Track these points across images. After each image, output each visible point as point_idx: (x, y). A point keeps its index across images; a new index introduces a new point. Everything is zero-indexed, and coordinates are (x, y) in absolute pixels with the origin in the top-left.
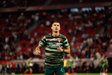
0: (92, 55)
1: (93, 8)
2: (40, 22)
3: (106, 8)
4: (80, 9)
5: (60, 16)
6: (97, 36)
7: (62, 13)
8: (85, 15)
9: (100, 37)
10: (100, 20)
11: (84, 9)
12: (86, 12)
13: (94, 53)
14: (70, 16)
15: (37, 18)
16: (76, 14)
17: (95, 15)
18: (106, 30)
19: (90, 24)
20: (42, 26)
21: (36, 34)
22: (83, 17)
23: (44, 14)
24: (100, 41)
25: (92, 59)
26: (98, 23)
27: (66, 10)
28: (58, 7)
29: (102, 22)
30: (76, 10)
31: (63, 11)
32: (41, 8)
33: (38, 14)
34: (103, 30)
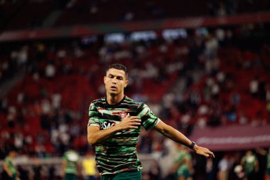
0: (155, 145)
1: (159, 32)
2: (30, 69)
3: (191, 32)
4: (127, 34)
5: (79, 53)
6: (169, 99)
7: (83, 47)
8: (140, 50)
9: (176, 103)
10: (175, 61)
11: (137, 36)
12: (142, 42)
13: (162, 142)
14: (103, 52)
15: (23, 56)
16: (116, 47)
17: (163, 49)
18: (190, 83)
19: (151, 72)
20: (36, 77)
21: (20, 98)
22: (135, 53)
23: (41, 48)
24: (175, 112)
25: (156, 155)
26: (172, 68)
27: (94, 39)
28: (74, 31)
29: (179, 66)
30: (118, 38)
31: (86, 40)
32: (33, 35)
33: (25, 48)
34: (182, 84)
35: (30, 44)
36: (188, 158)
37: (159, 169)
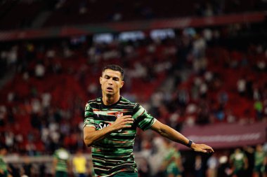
0: (145, 144)
1: (147, 32)
2: (20, 68)
3: (178, 32)
4: (116, 35)
5: (68, 53)
6: (157, 98)
7: (72, 47)
8: (129, 50)
9: (164, 102)
10: (163, 61)
11: (125, 36)
12: (130, 42)
13: (151, 140)
14: (92, 51)
15: (13, 56)
16: (105, 48)
17: (151, 49)
18: (178, 83)
19: (140, 71)
20: (26, 76)
21: (11, 97)
22: (123, 53)
23: (30, 48)
24: (164, 111)
25: (146, 153)
26: (160, 68)
27: (83, 39)
28: (63, 31)
29: (167, 65)
30: (107, 38)
31: (75, 41)
32: (22, 35)
33: (15, 48)
34: (170, 83)
35: (20, 44)
36: (177, 155)
37: (148, 166)
